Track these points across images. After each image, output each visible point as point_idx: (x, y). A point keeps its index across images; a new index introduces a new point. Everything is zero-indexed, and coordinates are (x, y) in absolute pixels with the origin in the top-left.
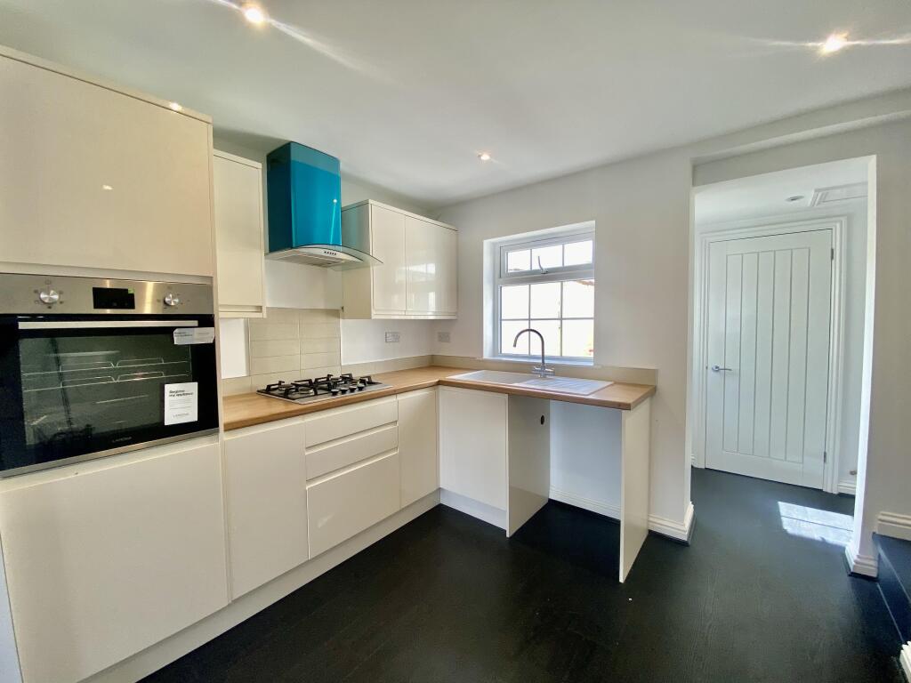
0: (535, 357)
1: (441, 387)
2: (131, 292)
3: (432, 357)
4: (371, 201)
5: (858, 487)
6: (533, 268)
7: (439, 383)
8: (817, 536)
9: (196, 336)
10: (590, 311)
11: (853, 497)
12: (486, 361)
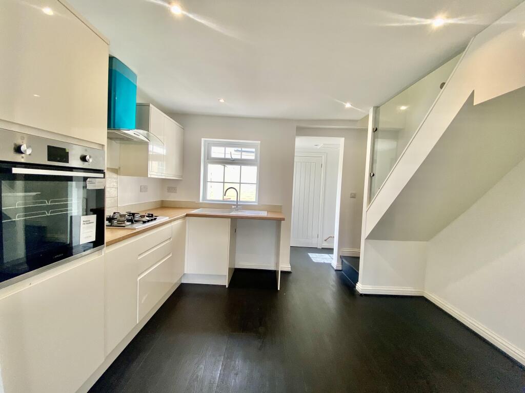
0: (233, 201)
1: (187, 218)
2: (67, 151)
3: (162, 202)
4: (151, 105)
5: (335, 245)
6: (226, 157)
7: (187, 215)
8: (322, 261)
9: (96, 184)
10: (254, 180)
11: (333, 249)
12: (201, 203)
